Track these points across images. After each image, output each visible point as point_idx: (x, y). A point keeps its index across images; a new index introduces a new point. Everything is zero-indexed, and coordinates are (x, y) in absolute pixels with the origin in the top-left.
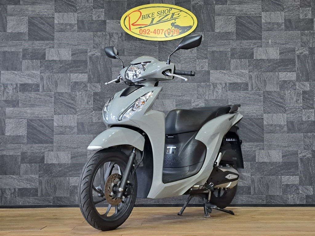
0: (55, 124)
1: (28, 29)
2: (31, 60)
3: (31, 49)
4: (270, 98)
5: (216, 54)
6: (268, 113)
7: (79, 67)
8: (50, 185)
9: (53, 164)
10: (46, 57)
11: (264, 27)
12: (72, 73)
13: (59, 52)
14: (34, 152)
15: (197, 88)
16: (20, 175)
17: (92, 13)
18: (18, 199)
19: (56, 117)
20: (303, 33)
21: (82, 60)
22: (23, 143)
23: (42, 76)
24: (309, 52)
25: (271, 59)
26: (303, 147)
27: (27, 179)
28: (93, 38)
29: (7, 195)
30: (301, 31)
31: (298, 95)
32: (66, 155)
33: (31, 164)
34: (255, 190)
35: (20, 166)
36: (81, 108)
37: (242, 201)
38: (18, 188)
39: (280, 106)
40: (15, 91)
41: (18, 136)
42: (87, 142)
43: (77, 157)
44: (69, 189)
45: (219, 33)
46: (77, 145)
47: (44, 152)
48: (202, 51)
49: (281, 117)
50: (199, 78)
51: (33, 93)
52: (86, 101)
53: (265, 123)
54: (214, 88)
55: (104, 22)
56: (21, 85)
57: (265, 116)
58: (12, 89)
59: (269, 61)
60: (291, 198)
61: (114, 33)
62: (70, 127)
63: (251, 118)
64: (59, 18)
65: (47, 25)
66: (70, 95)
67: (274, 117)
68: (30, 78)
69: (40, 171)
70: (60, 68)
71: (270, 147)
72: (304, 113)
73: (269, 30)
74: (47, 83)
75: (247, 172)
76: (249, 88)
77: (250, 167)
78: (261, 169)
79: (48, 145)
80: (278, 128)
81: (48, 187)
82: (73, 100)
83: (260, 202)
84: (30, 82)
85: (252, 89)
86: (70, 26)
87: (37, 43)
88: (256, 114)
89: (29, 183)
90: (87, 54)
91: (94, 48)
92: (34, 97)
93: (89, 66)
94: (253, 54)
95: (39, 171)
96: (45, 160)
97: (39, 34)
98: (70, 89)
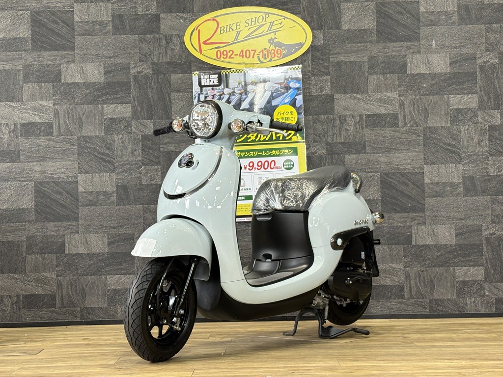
0: (81, 189)
1: (30, 31)
2: (38, 83)
3: (36, 65)
4: (435, 138)
5: (343, 67)
6: (432, 164)
7: (117, 93)
8: (75, 288)
9: (79, 254)
10: (63, 77)
11: (424, 20)
12: (105, 104)
13: (83, 69)
14: (46, 236)
15: (313, 125)
16: (26, 273)
17: (135, 3)
18: (24, 312)
19: (81, 178)
20: (489, 28)
21: (122, 82)
22: (29, 221)
23: (57, 110)
24: (499, 59)
25: (436, 74)
26: (489, 219)
27: (37, 280)
28: (139, 44)
29: (6, 307)
30: (485, 24)
31: (482, 132)
32: (99, 240)
33: (43, 255)
34: (411, 291)
35: (25, 259)
36: (122, 161)
37: (390, 309)
38: (23, 295)
39: (451, 152)
40: (13, 135)
41: (20, 209)
42: (134, 217)
43: (118, 241)
44: (105, 294)
45: (349, 30)
46: (117, 223)
47: (64, 235)
48: (321, 62)
49: (453, 171)
50: (316, 107)
51: (43, 138)
52: (130, 150)
53: (427, 180)
54: (342, 123)
55: (157, 18)
56: (23, 125)
57: (427, 169)
58: (7, 133)
59: (433, 76)
60: (471, 303)
61: (173, 35)
62: (105, 193)
63: (404, 173)
64: (81, 11)
65: (63, 24)
66: (103, 141)
67: (441, 170)
68: (37, 113)
69: (58, 266)
70: (85, 97)
71: (436, 220)
72: (491, 163)
73: (433, 24)
74: (65, 122)
75: (399, 262)
76: (400, 122)
77: (402, 253)
78: (421, 257)
79: (70, 223)
80: (449, 188)
81: (72, 292)
82: (109, 149)
83: (419, 310)
84: (37, 120)
85: (405, 124)
86: (99, 26)
87: (46, 54)
88: (412, 166)
89: (41, 286)
90: (129, 72)
91: (141, 61)
92: (45, 145)
93: (134, 93)
94: (405, 65)
95: (56, 267)
96: (66, 248)
97: (50, 39)
98: (103, 131)
